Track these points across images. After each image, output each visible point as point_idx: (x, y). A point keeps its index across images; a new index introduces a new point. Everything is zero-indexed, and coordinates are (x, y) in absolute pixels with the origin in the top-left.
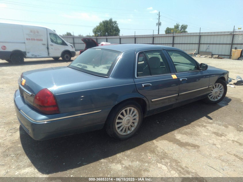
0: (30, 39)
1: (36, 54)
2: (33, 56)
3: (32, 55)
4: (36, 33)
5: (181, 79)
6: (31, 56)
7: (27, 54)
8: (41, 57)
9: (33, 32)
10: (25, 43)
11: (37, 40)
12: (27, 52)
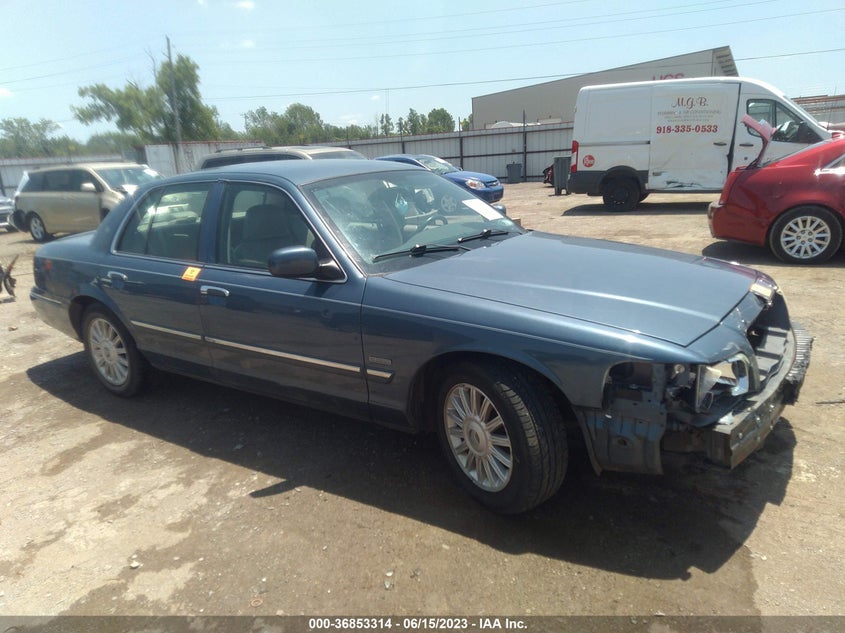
0: (669, 129)
1: (684, 178)
2: (671, 185)
3: (669, 183)
4: (697, 107)
5: (204, 289)
6: (663, 186)
7: (651, 178)
8: (699, 188)
9: (685, 102)
10: (649, 143)
11: (697, 129)
12: (650, 174)
